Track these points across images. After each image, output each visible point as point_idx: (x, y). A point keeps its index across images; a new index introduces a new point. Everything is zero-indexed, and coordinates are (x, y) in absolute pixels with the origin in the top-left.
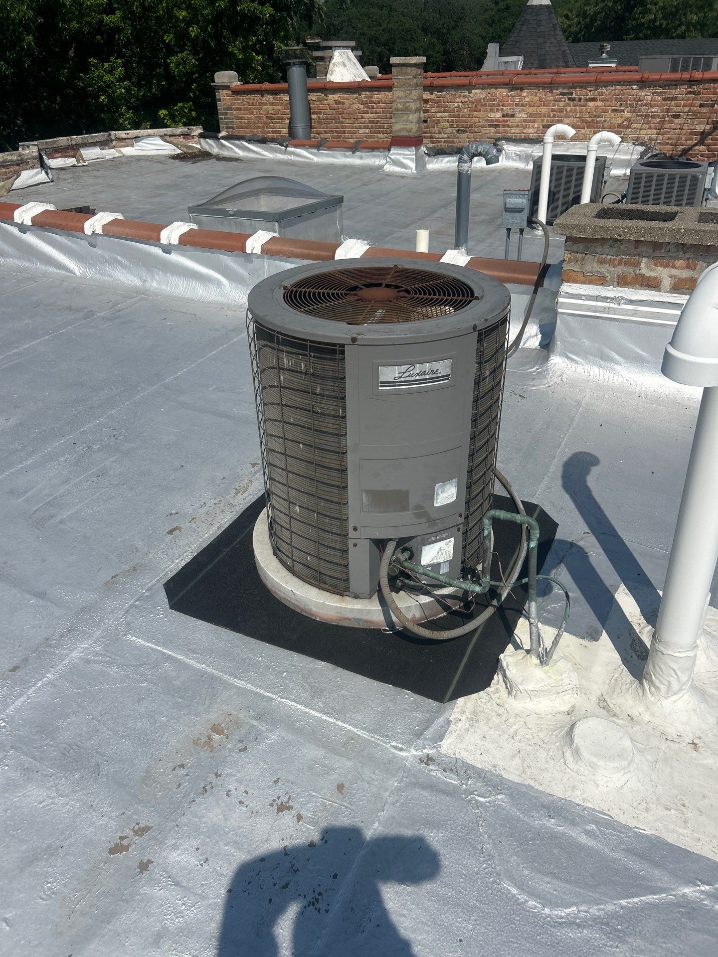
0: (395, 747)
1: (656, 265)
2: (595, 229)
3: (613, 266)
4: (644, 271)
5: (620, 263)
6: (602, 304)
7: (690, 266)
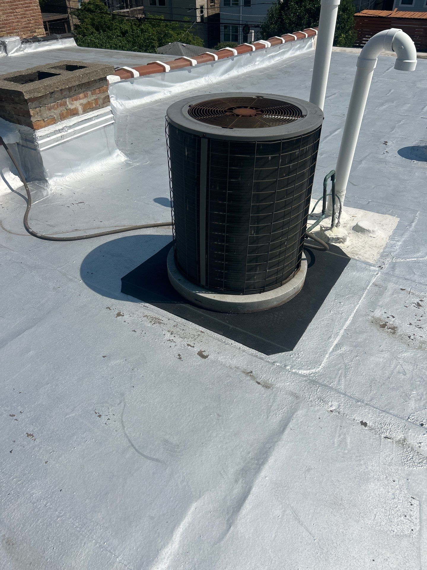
0: (377, 274)
1: (72, 101)
2: (45, 88)
3: (56, 109)
4: (70, 107)
5: (58, 107)
6: (59, 135)
7: (85, 97)
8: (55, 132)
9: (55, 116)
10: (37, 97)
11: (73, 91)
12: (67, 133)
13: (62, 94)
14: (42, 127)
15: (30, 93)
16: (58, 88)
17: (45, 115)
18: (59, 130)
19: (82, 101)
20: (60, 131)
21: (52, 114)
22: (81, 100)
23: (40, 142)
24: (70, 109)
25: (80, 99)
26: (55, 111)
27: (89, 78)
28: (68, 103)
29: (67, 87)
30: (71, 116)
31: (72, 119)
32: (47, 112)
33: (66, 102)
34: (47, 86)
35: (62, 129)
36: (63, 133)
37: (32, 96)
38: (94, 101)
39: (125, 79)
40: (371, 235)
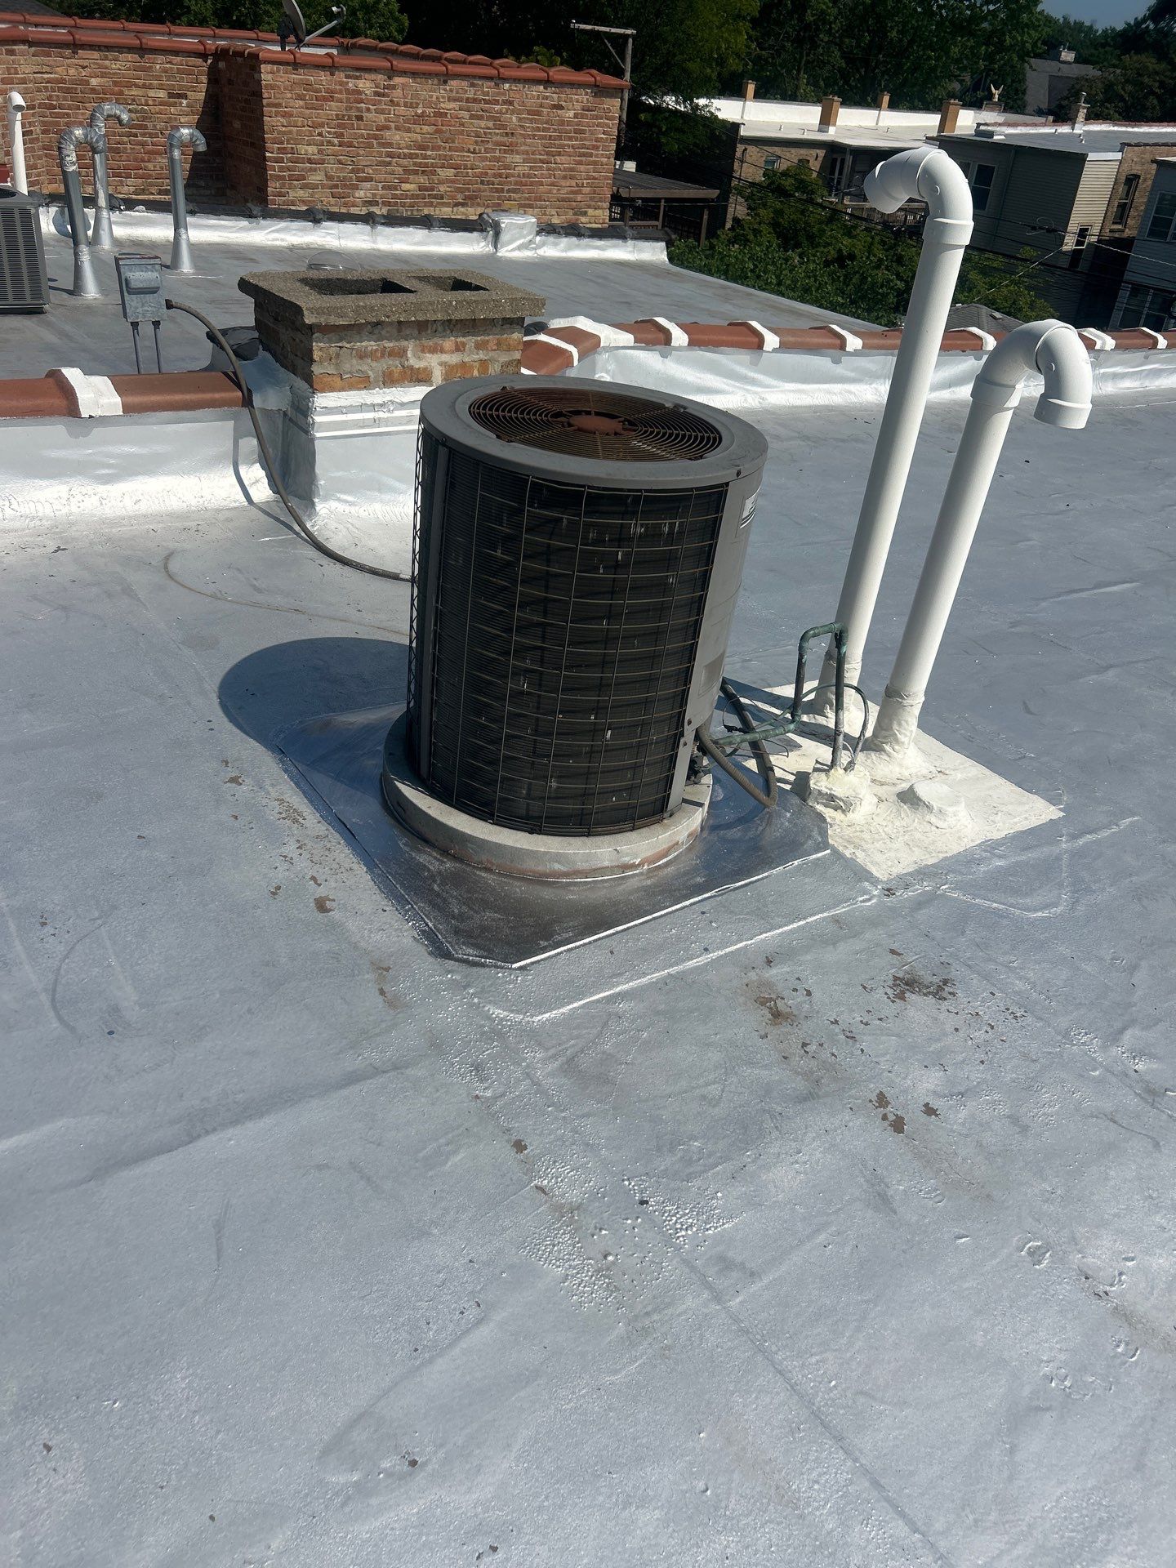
0: (864, 901)
1: (423, 351)
2: (357, 311)
3: (376, 359)
4: (413, 362)
5: (383, 356)
6: (370, 415)
7: (459, 348)
8: (362, 408)
9: (370, 373)
10: (334, 325)
11: (429, 332)
12: (390, 415)
13: (399, 331)
14: (332, 390)
15: (318, 314)
16: (388, 317)
17: (348, 366)
18: (373, 405)
19: (445, 358)
20: (373, 407)
21: (365, 368)
22: (444, 355)
23: (318, 419)
24: (411, 368)
25: (442, 351)
26: (374, 364)
27: (473, 311)
28: (409, 354)
29: (413, 319)
30: (411, 381)
31: (413, 389)
32: (354, 361)
33: (405, 351)
34: (364, 307)
35: (381, 405)
36: (381, 415)
37: (323, 320)
38: (477, 364)
39: (647, 344)
40: (933, 820)
